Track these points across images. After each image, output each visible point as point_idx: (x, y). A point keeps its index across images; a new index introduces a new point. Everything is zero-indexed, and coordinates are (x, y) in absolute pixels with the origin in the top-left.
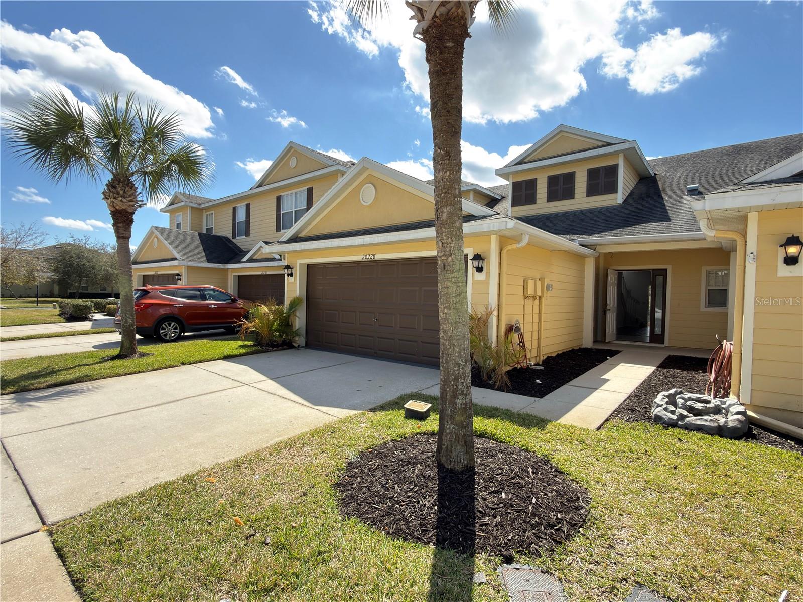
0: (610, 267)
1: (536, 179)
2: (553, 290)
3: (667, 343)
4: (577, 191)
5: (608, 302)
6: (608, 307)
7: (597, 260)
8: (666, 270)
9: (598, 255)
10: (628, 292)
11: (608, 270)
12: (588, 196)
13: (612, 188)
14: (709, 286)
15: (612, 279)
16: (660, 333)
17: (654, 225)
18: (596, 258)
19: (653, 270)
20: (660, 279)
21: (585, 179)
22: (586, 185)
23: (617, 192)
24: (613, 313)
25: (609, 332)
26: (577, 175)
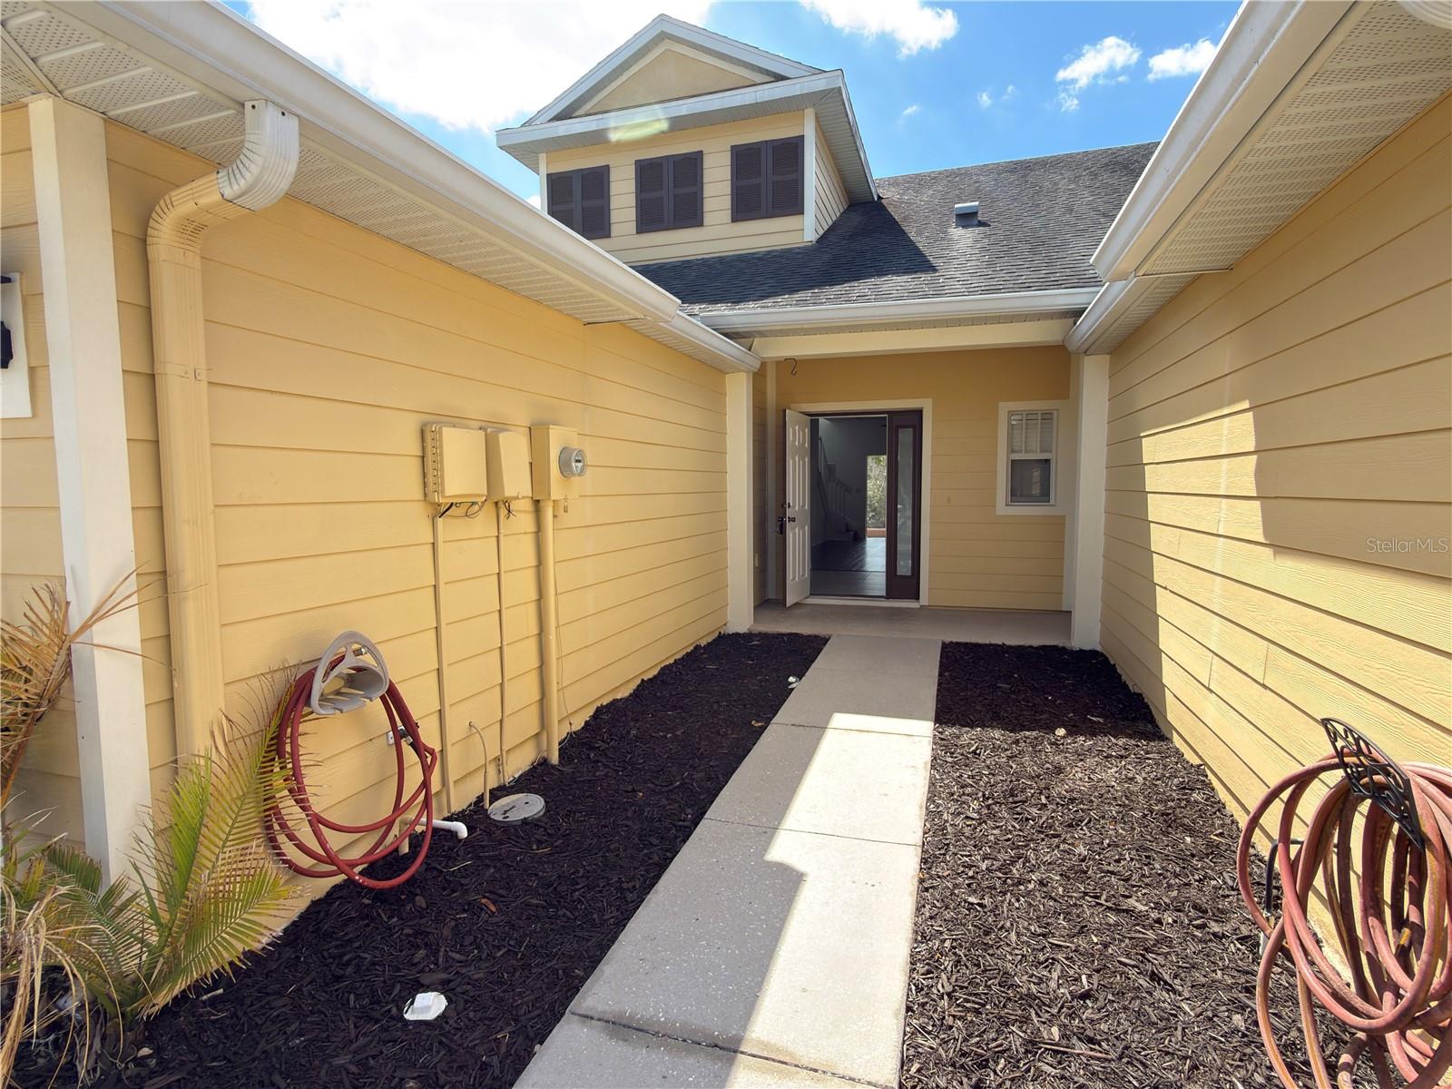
0: (792, 405)
1: (606, 169)
2: (589, 471)
3: (925, 598)
4: (709, 205)
5: (790, 499)
6: (789, 513)
7: (759, 377)
8: (919, 413)
9: (757, 365)
10: (830, 469)
11: (787, 411)
12: (734, 220)
13: (790, 202)
14: (1013, 451)
15: (797, 436)
16: (909, 573)
17: (896, 282)
18: (754, 374)
19: (892, 413)
20: (906, 436)
21: (726, 173)
22: (729, 191)
23: (802, 213)
24: (803, 528)
25: (794, 579)
26: (708, 162)
